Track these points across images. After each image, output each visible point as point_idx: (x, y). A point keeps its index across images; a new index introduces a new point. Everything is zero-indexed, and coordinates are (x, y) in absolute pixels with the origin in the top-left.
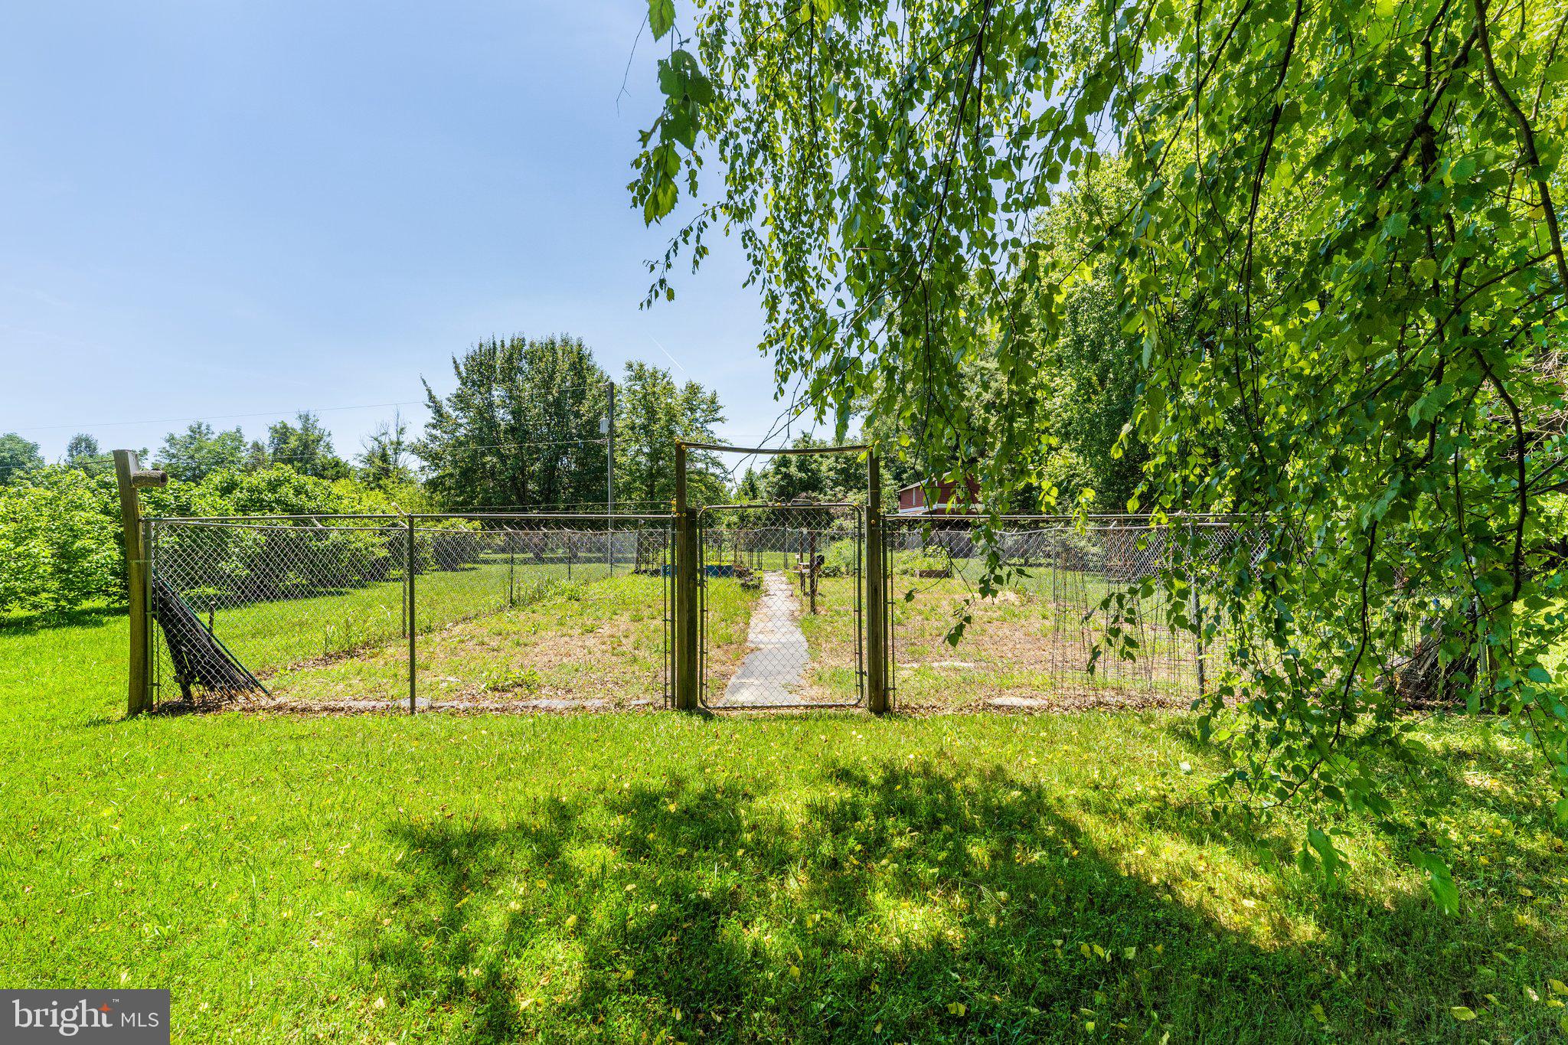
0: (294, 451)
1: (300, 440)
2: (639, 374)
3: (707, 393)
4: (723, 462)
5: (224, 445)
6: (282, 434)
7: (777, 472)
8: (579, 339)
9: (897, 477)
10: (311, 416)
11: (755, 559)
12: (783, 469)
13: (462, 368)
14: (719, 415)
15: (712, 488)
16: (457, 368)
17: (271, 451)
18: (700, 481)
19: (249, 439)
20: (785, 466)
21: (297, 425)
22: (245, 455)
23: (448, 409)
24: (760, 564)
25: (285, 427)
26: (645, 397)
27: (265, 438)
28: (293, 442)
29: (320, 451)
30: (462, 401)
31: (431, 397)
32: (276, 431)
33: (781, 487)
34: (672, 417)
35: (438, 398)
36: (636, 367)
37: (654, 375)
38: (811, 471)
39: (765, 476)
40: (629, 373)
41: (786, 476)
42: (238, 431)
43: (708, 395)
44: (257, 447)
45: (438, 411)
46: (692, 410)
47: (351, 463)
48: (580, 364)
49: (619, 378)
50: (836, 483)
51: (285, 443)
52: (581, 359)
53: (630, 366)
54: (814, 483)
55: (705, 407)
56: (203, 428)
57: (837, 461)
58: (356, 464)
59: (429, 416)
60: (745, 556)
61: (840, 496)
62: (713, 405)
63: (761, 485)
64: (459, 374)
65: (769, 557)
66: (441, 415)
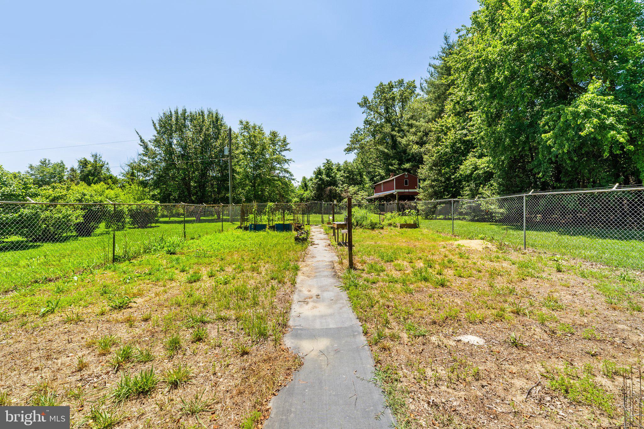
0: (90, 171)
1: (92, 166)
2: (246, 127)
3: (281, 136)
4: (290, 170)
5: (55, 169)
6: (84, 163)
7: (317, 177)
8: (217, 110)
9: (371, 179)
10: (98, 155)
11: (306, 218)
12: (320, 176)
13: (157, 125)
14: (288, 147)
15: (286, 184)
16: (154, 125)
17: (79, 172)
18: (279, 180)
19: (68, 166)
20: (320, 175)
21: (92, 160)
22: (66, 175)
23: (151, 146)
24: (308, 221)
25: (85, 160)
26: (250, 138)
27: (76, 166)
28: (89, 167)
29: (104, 171)
30: (157, 142)
31: (142, 141)
32: (81, 163)
33: (319, 184)
34: (264, 148)
35: (146, 141)
36: (244, 123)
37: (254, 128)
38: (332, 177)
39: (311, 180)
40: (241, 126)
41: (321, 179)
42: (62, 163)
43: (282, 138)
44: (73, 170)
45: (146, 147)
46: (274, 145)
47: (119, 177)
48: (216, 122)
49: (236, 129)
50: (344, 183)
51: (85, 168)
52: (217, 121)
53: (241, 122)
54: (334, 183)
55: (280, 143)
56: (47, 161)
57: (344, 173)
58: (120, 177)
59: (141, 150)
60: (300, 217)
61: (346, 188)
62: (285, 143)
63: (310, 184)
64: (156, 128)
65: (314, 217)
66: (147, 149)
